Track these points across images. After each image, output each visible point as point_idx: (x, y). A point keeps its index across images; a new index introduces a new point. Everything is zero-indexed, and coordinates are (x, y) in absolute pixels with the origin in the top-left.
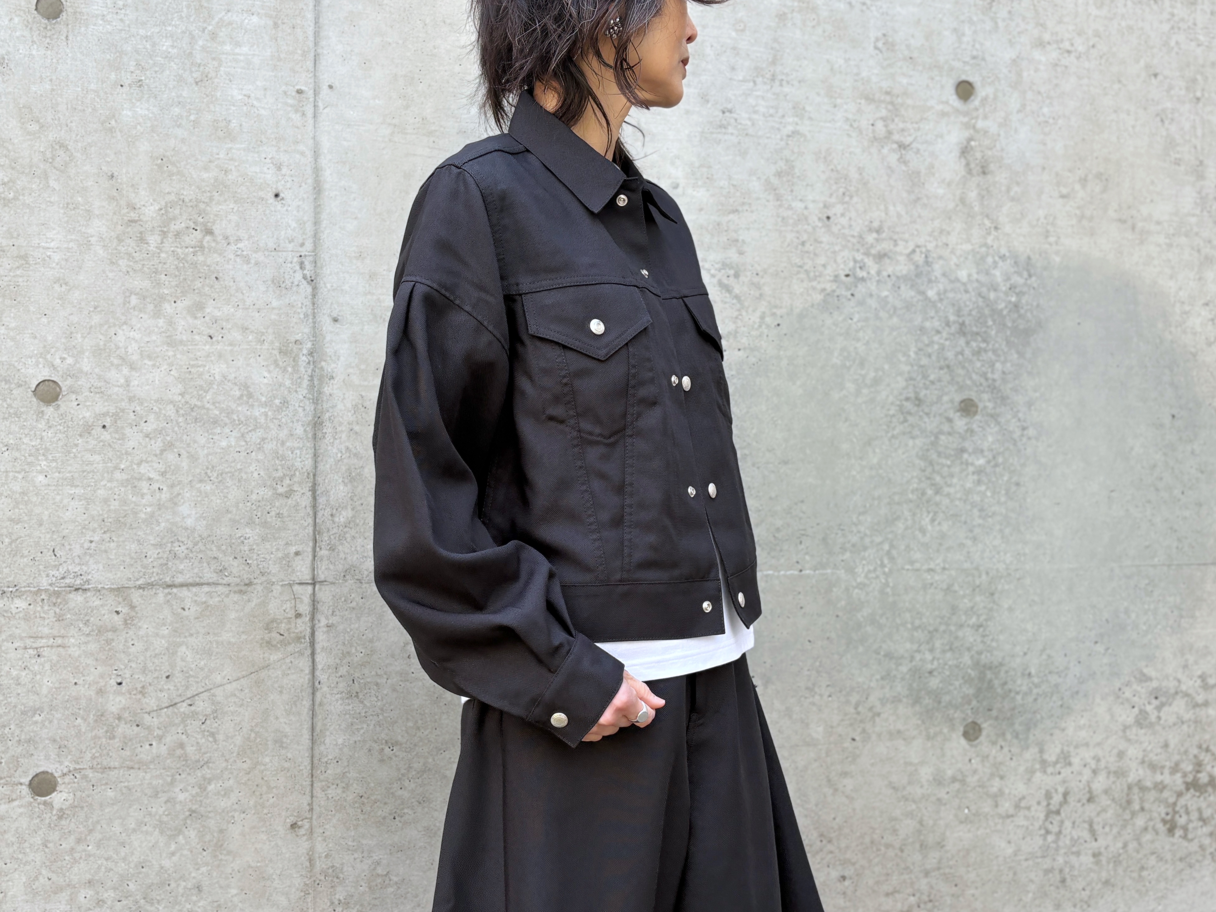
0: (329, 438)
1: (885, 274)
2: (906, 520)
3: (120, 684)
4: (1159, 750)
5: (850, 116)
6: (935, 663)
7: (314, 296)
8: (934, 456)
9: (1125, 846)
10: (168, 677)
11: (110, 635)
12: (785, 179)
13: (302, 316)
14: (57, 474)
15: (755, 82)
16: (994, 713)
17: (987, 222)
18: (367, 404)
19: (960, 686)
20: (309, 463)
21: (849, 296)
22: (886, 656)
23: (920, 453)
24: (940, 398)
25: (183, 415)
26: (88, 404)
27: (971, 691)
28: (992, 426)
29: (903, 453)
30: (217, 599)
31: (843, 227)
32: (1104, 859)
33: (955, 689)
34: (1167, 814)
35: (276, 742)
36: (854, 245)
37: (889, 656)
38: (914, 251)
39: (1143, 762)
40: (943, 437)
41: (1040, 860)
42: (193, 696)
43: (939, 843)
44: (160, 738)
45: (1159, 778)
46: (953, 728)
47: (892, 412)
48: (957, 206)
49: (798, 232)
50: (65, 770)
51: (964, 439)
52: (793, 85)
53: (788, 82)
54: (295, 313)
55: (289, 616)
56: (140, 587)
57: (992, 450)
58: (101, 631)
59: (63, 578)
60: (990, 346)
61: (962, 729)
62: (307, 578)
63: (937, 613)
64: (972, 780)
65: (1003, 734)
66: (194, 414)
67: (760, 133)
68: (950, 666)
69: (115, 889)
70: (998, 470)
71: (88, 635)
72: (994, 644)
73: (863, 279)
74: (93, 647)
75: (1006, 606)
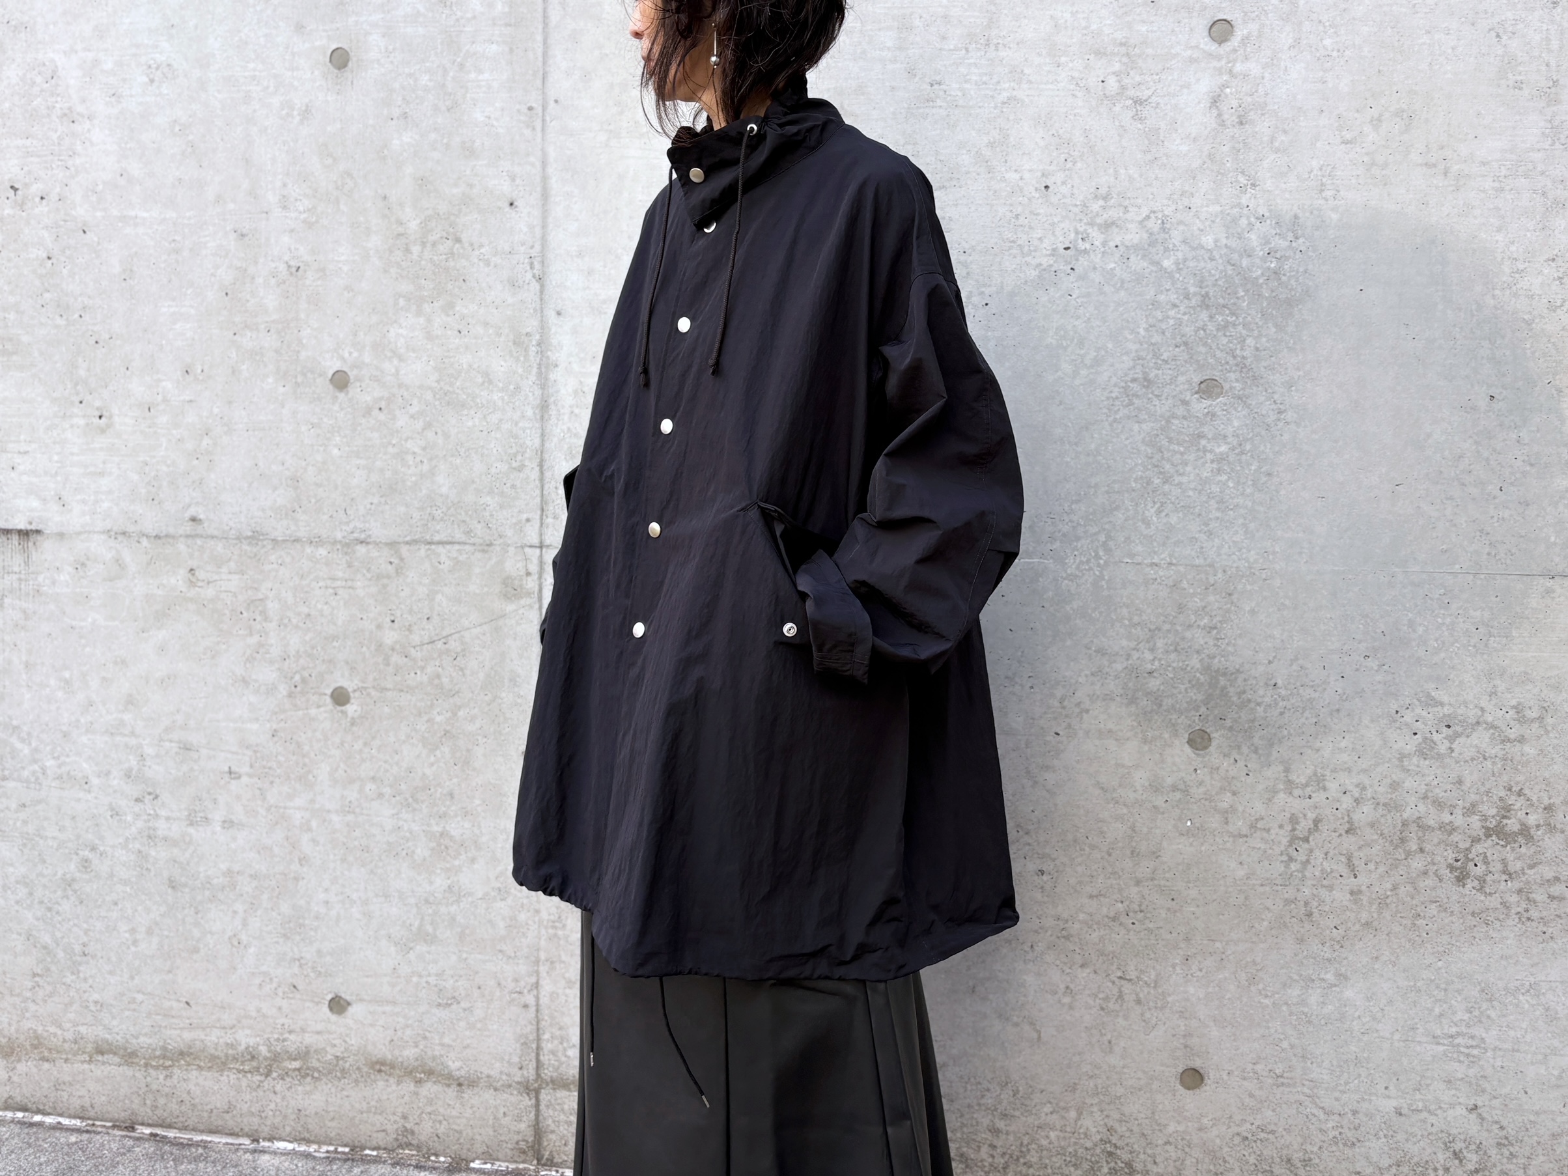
0: (553, 420)
1: (1112, 244)
2: (1127, 510)
3: (393, 621)
4: (1449, 787)
5: (1076, 74)
6: (1156, 663)
7: (542, 292)
8: (1165, 443)
9: (1395, 888)
10: (428, 619)
11: (385, 581)
12: (998, 149)
13: (532, 311)
14: (347, 448)
15: (967, 50)
16: (1228, 723)
17: (1242, 179)
18: (586, 389)
19: (1186, 689)
20: (537, 441)
21: (1069, 271)
22: (1097, 651)
23: (1147, 439)
24: (1173, 380)
25: (439, 399)
26: (369, 390)
27: (1200, 697)
28: (1239, 409)
29: (1127, 439)
30: (465, 556)
31: (1064, 197)
32: (1365, 900)
33: (1180, 693)
34: (1457, 861)
35: (511, 680)
36: (1076, 214)
37: (1101, 651)
38: (1148, 217)
39: (1425, 797)
40: (1176, 422)
41: (1280, 888)
42: (447, 636)
43: (1154, 853)
44: (423, 668)
45: (1446, 818)
46: (1175, 734)
47: (1114, 395)
48: (1204, 163)
49: (1011, 205)
50: (356, 687)
51: (1202, 424)
52: (1010, 48)
53: (1005, 46)
54: (526, 308)
55: (522, 573)
56: (407, 543)
57: (1238, 436)
58: (379, 577)
59: (352, 532)
60: (1241, 320)
61: (1187, 736)
62: (536, 542)
63: (1160, 610)
64: (1198, 792)
65: (1239, 747)
66: (447, 398)
67: (971, 104)
68: (1174, 668)
69: (391, 786)
70: (1244, 457)
71: (370, 580)
72: (1230, 649)
73: (1085, 251)
74: (374, 589)
75: (1248, 608)
